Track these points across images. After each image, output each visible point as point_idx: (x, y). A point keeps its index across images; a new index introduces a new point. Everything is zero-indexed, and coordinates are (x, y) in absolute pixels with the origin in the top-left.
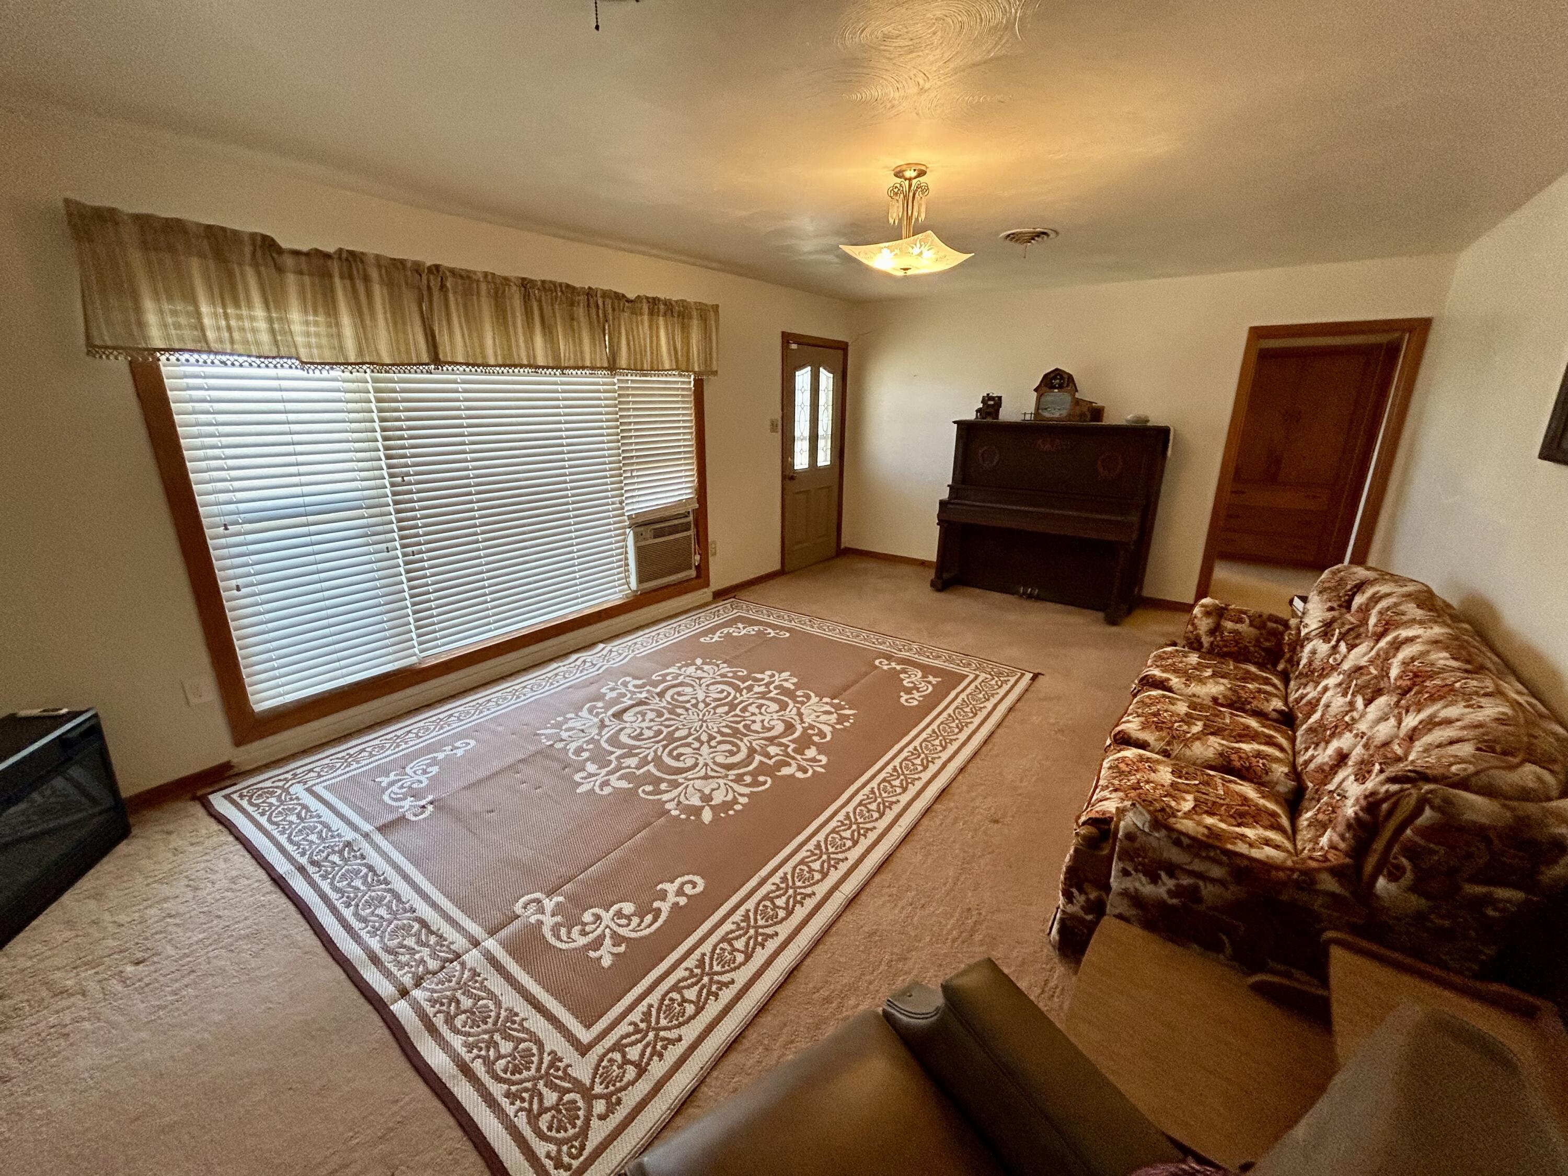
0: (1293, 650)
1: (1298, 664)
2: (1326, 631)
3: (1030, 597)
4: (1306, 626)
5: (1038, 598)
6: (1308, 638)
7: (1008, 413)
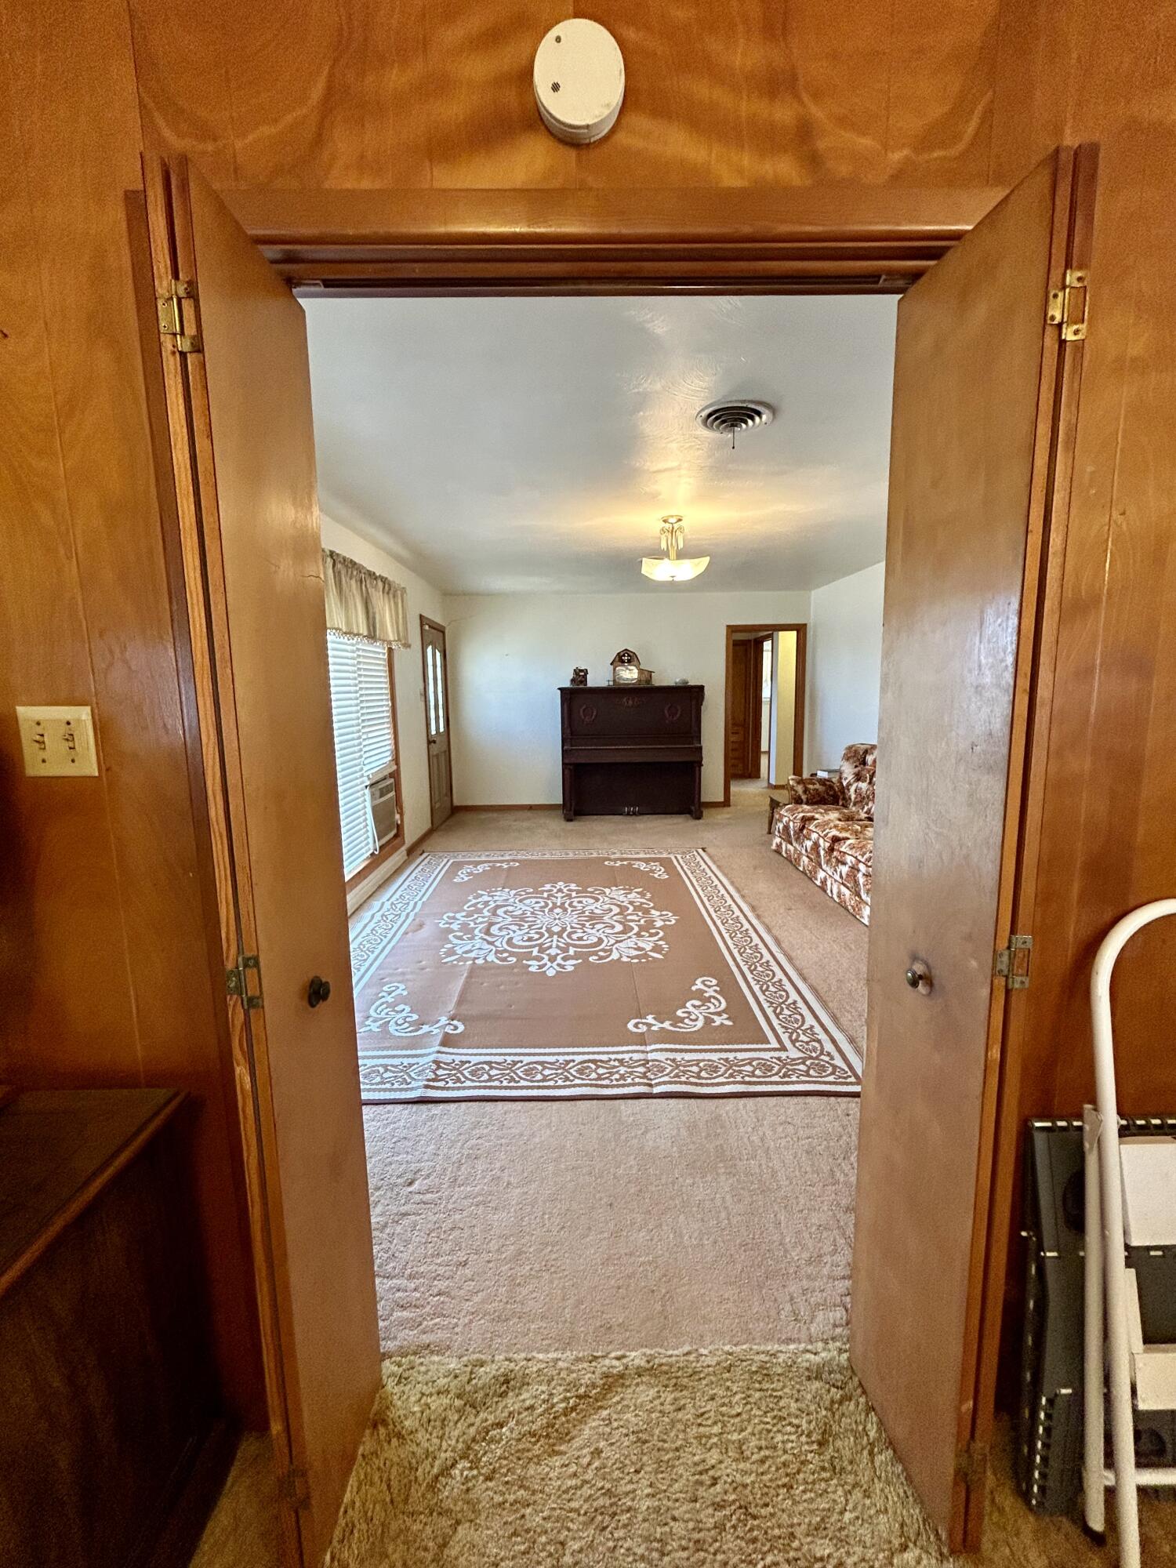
0: (843, 793)
1: (850, 799)
2: (858, 777)
3: (634, 814)
4: (846, 779)
5: (640, 814)
6: (849, 784)
7: (592, 682)
